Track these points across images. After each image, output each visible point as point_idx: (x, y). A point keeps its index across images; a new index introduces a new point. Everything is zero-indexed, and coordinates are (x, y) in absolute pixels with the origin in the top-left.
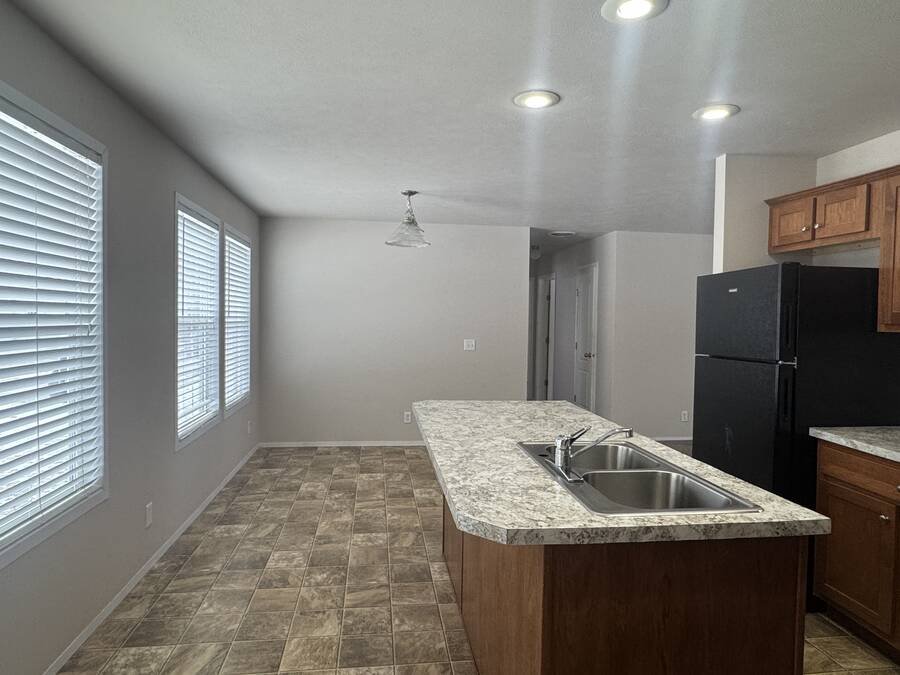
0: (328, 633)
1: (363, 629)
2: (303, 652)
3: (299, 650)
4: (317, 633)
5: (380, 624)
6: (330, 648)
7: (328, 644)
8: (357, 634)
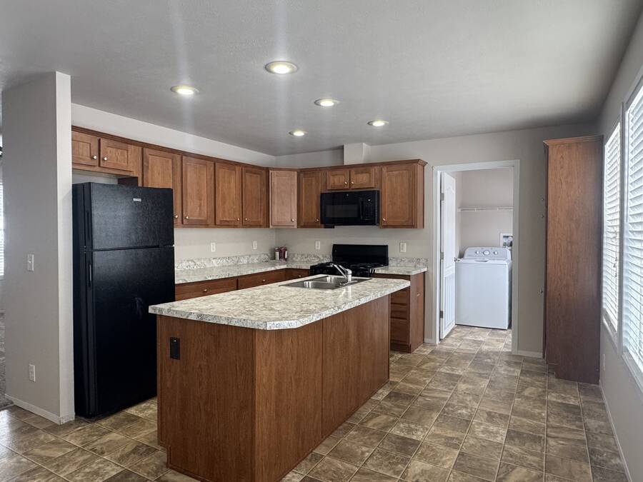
0: (420, 463)
1: (394, 457)
2: (442, 458)
3: (444, 459)
4: (429, 466)
5: (380, 457)
6: (422, 454)
7: (423, 456)
8: (400, 456)
